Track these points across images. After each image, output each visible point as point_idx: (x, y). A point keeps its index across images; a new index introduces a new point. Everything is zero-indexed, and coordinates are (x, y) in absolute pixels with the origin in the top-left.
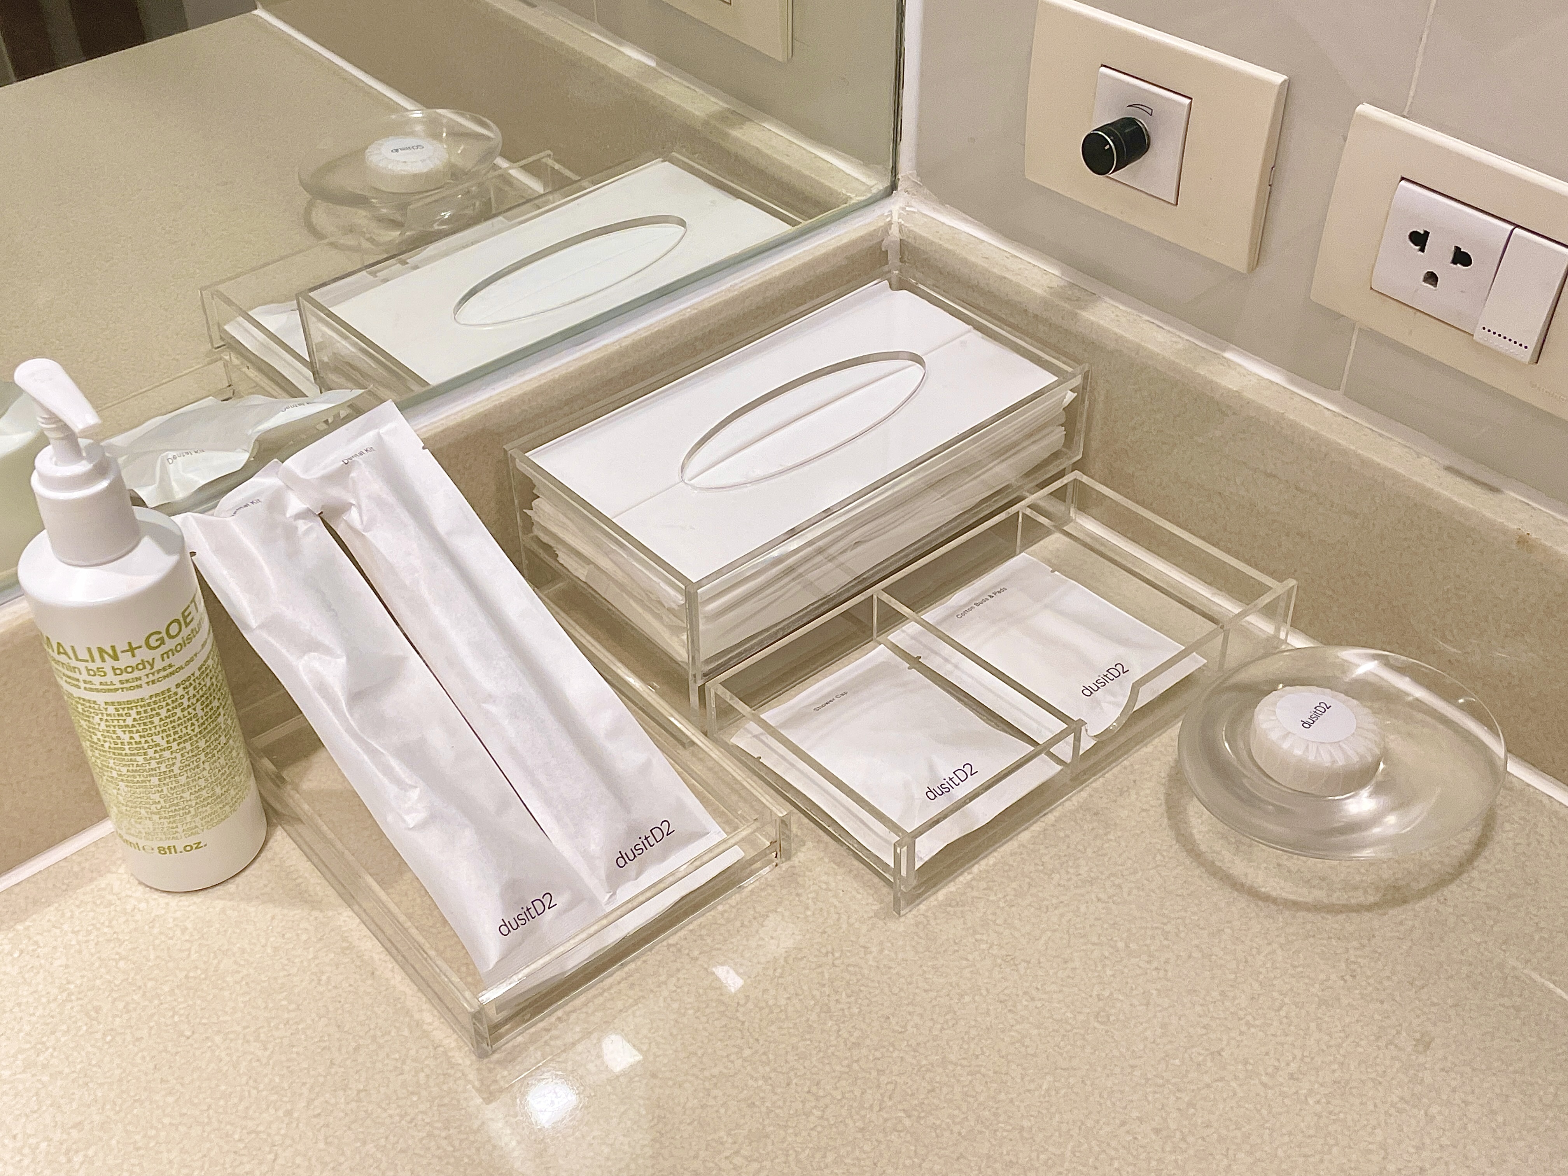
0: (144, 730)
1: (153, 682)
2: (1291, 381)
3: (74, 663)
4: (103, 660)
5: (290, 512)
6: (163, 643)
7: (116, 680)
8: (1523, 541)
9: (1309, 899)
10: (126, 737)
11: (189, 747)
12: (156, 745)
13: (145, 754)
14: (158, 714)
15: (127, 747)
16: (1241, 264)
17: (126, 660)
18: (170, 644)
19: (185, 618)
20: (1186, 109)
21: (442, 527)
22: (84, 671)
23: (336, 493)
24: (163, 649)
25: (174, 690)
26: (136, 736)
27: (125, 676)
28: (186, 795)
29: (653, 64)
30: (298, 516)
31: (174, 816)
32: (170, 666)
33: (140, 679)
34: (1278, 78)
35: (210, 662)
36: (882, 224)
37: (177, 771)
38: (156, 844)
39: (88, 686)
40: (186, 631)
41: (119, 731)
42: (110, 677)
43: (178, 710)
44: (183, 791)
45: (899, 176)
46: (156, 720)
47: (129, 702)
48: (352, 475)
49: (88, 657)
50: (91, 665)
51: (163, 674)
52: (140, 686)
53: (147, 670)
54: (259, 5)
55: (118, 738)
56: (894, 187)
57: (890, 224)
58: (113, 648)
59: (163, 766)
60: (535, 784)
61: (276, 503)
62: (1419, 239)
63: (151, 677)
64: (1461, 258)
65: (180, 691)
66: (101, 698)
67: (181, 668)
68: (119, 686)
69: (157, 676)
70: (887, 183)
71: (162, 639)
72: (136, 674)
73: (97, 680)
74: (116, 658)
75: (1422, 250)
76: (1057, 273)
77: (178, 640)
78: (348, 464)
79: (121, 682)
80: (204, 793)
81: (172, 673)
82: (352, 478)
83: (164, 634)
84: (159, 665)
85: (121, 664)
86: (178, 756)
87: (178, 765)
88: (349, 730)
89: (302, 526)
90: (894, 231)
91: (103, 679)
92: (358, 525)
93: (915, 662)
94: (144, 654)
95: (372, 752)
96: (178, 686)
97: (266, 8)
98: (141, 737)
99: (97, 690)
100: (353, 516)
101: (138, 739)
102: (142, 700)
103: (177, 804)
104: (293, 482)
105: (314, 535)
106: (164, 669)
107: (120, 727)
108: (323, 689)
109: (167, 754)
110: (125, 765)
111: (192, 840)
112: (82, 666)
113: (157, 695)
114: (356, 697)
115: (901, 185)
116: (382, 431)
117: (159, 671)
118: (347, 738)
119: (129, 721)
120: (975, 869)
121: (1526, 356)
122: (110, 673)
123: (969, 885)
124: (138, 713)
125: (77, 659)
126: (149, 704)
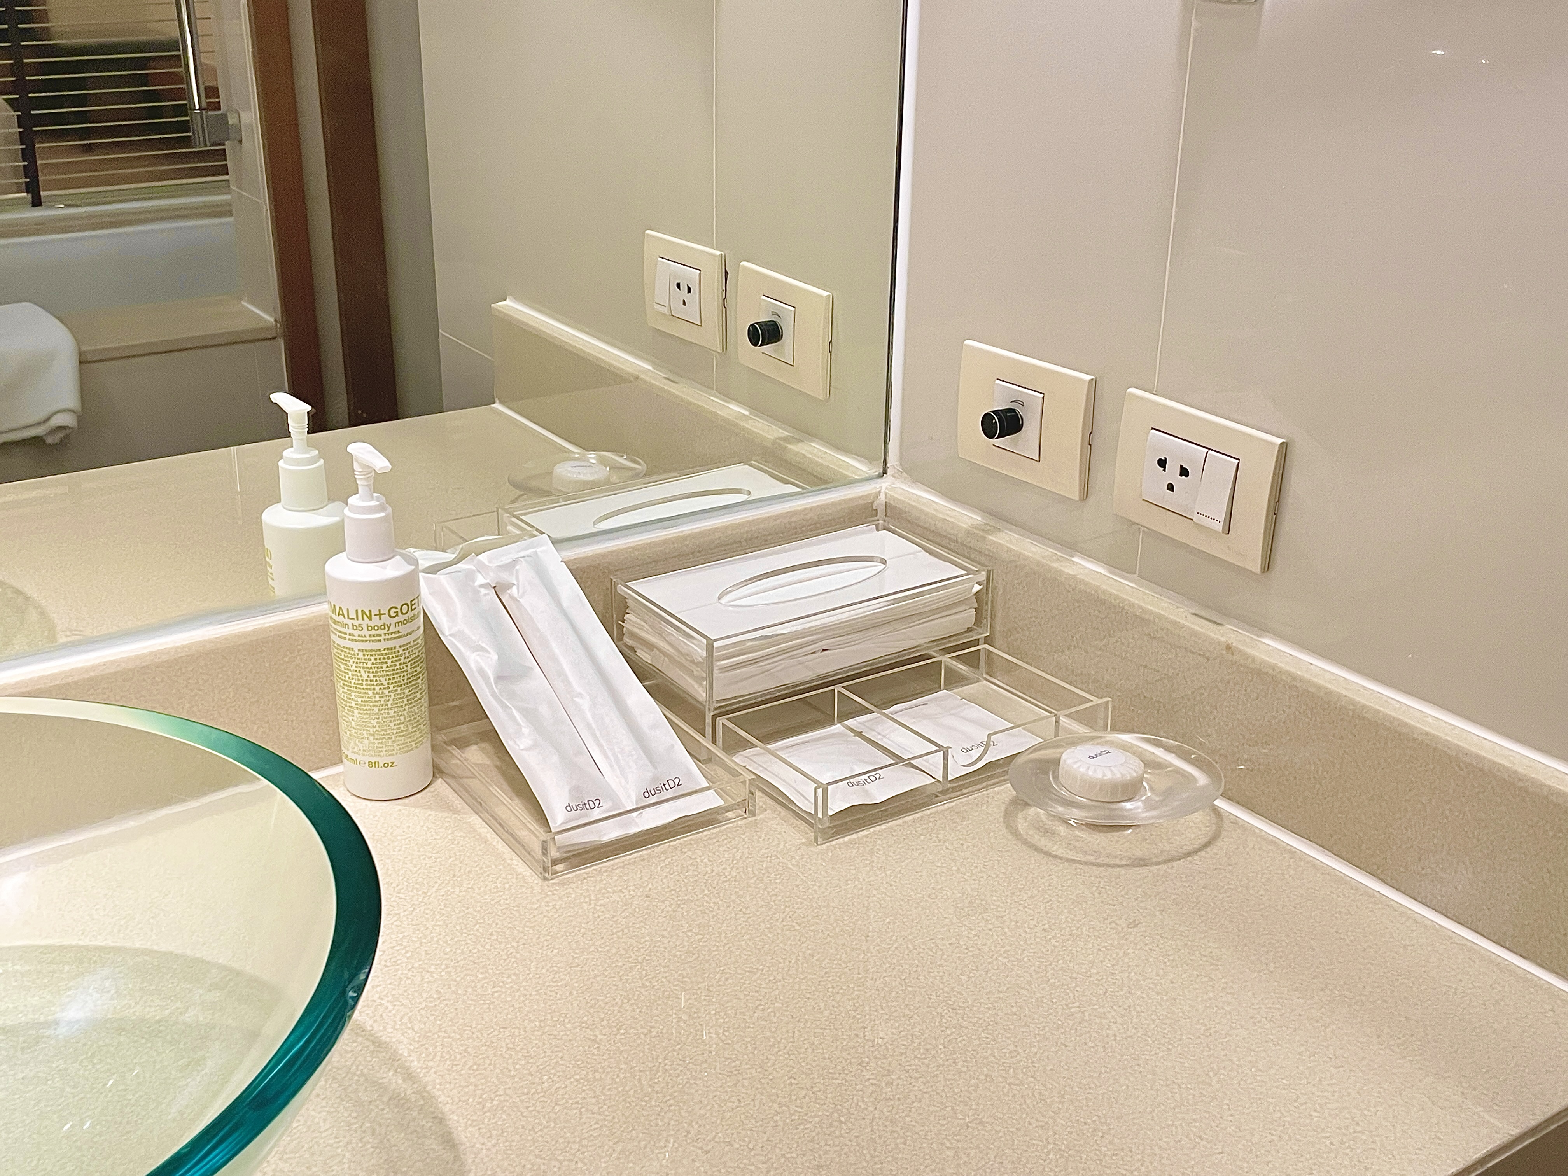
0: (377, 672)
1: (388, 639)
2: (1111, 572)
3: (346, 621)
4: (363, 619)
5: (477, 583)
6: (397, 615)
7: (367, 633)
8: (1228, 648)
9: (1083, 859)
10: (365, 676)
11: (399, 691)
12: (382, 684)
13: (374, 689)
14: (386, 663)
15: (364, 683)
16: (1074, 494)
17: (376, 622)
18: (401, 618)
19: (412, 605)
20: (1041, 401)
21: (565, 605)
22: (351, 626)
23: (505, 577)
24: (396, 619)
25: (398, 648)
26: (371, 675)
27: (373, 632)
28: (392, 725)
29: (747, 413)
30: (482, 586)
31: (382, 739)
32: (399, 632)
33: (380, 635)
34: (1088, 378)
35: (419, 641)
36: (874, 491)
37: (389, 706)
38: (367, 759)
39: (351, 637)
40: (410, 614)
41: (362, 670)
42: (365, 632)
43: (398, 663)
44: (391, 722)
45: (888, 465)
46: (385, 666)
47: (371, 651)
48: (517, 567)
49: (355, 617)
50: (356, 623)
51: (393, 636)
52: (380, 641)
53: (386, 631)
54: (497, 401)
55: (361, 676)
56: (885, 472)
57: (880, 492)
58: (370, 611)
59: (383, 700)
60: (600, 745)
61: (470, 576)
62: (1162, 463)
63: (387, 637)
64: (1184, 472)
65: (401, 650)
66: (356, 646)
67: (404, 636)
68: (368, 638)
69: (390, 636)
70: (881, 471)
71: (397, 612)
72: (379, 632)
73: (357, 633)
74: (370, 619)
75: (1164, 470)
76: (980, 519)
77: (406, 617)
78: (515, 561)
79: (370, 636)
80: (402, 726)
81: (399, 637)
82: (517, 571)
83: (399, 610)
84: (392, 629)
85: (372, 624)
86: (392, 695)
87: (391, 702)
88: (494, 695)
89: (483, 591)
90: (882, 497)
91: (361, 633)
92: (516, 595)
93: (860, 734)
94: (386, 619)
95: (504, 707)
96: (400, 647)
97: (502, 402)
98: (374, 676)
99: (356, 640)
100: (514, 591)
101: (372, 678)
102: (380, 650)
103: (386, 730)
104: (481, 568)
105: (488, 597)
106: (395, 633)
107: (363, 668)
108: (481, 672)
109: (386, 692)
110: (361, 697)
111: (389, 760)
112: (350, 622)
113: (388, 649)
114: (499, 678)
115: (889, 471)
116: (539, 550)
117: (392, 633)
118: (491, 699)
119: (369, 665)
120: (872, 830)
121: (1219, 527)
122: (365, 628)
123: (866, 836)
124: (376, 659)
125: (349, 618)
126: (382, 654)
